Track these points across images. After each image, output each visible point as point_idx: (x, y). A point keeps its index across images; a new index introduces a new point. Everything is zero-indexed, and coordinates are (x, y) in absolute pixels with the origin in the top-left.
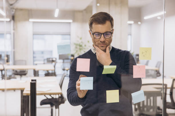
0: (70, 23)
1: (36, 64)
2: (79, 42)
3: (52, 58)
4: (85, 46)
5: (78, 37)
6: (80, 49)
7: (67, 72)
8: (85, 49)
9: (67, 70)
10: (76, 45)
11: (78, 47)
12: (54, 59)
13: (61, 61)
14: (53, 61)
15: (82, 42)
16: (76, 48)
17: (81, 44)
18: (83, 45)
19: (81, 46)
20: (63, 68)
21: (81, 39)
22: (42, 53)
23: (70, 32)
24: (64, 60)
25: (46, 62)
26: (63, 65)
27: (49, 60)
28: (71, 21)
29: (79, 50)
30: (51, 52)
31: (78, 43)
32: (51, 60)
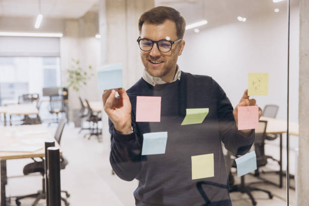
0: (59, 38)
1: (6, 105)
2: (76, 68)
3: (32, 95)
4: (85, 74)
5: (73, 60)
6: (78, 79)
7: (57, 115)
8: (85, 78)
9: (57, 113)
10: (71, 72)
11: (74, 76)
12: (35, 96)
13: (48, 98)
14: (33, 99)
15: (80, 69)
16: (71, 77)
17: (79, 71)
18: (82, 74)
19: (78, 74)
20: (50, 110)
21: (78, 63)
22: (11, 86)
23: (59, 53)
24: (51, 96)
25: (21, 100)
26: (50, 105)
27: (26, 97)
28: (60, 35)
29: (75, 80)
30: (26, 85)
31: (74, 70)
32: (30, 97)
